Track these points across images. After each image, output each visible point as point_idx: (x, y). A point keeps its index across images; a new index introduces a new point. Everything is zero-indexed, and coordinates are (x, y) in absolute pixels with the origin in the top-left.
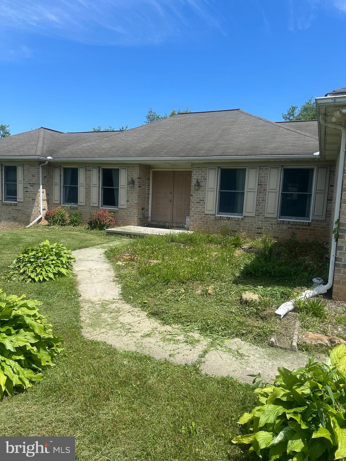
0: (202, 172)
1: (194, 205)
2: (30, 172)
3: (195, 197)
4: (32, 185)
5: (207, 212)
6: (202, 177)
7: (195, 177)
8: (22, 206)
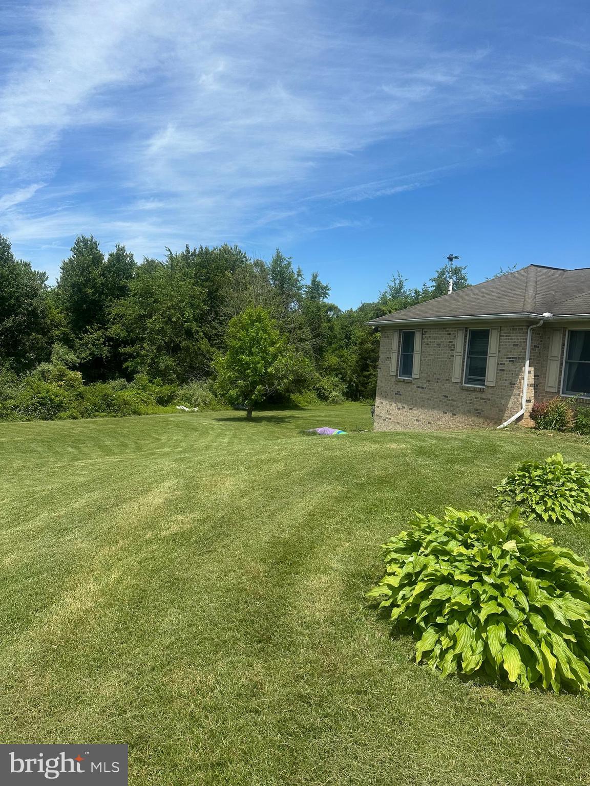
2: (511, 339)
4: (512, 360)
8: (492, 394)
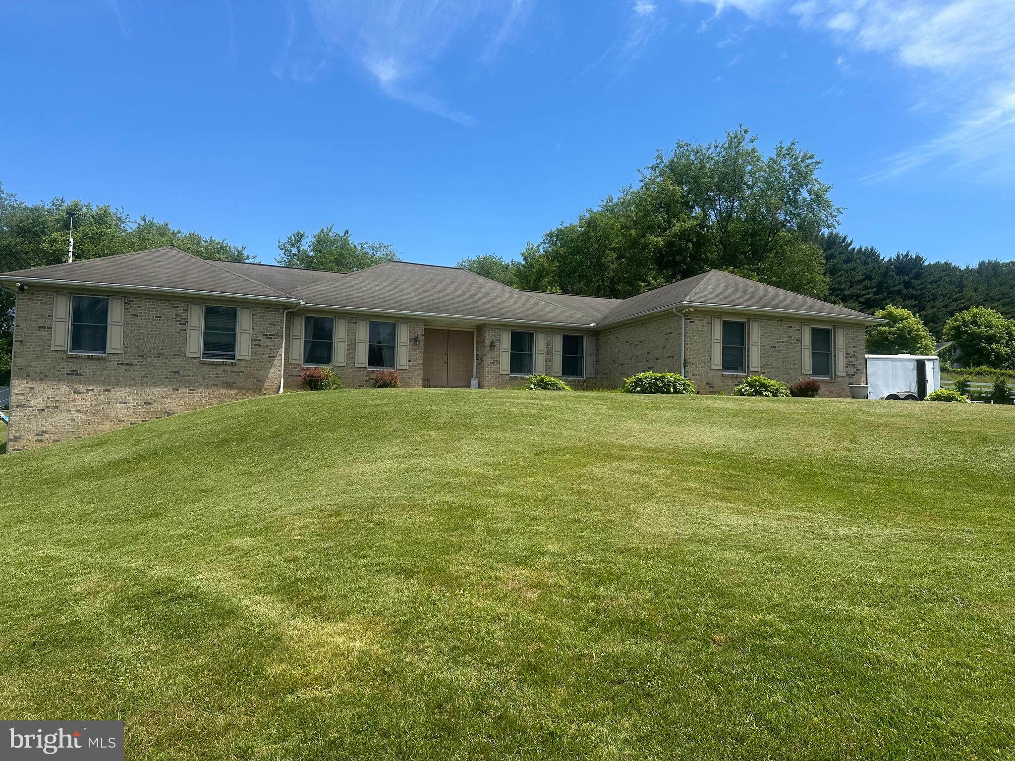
0: (495, 333)
1: (489, 365)
2: (266, 319)
3: (489, 357)
4: (269, 336)
5: (501, 372)
6: (495, 337)
7: (488, 337)
8: (247, 367)
